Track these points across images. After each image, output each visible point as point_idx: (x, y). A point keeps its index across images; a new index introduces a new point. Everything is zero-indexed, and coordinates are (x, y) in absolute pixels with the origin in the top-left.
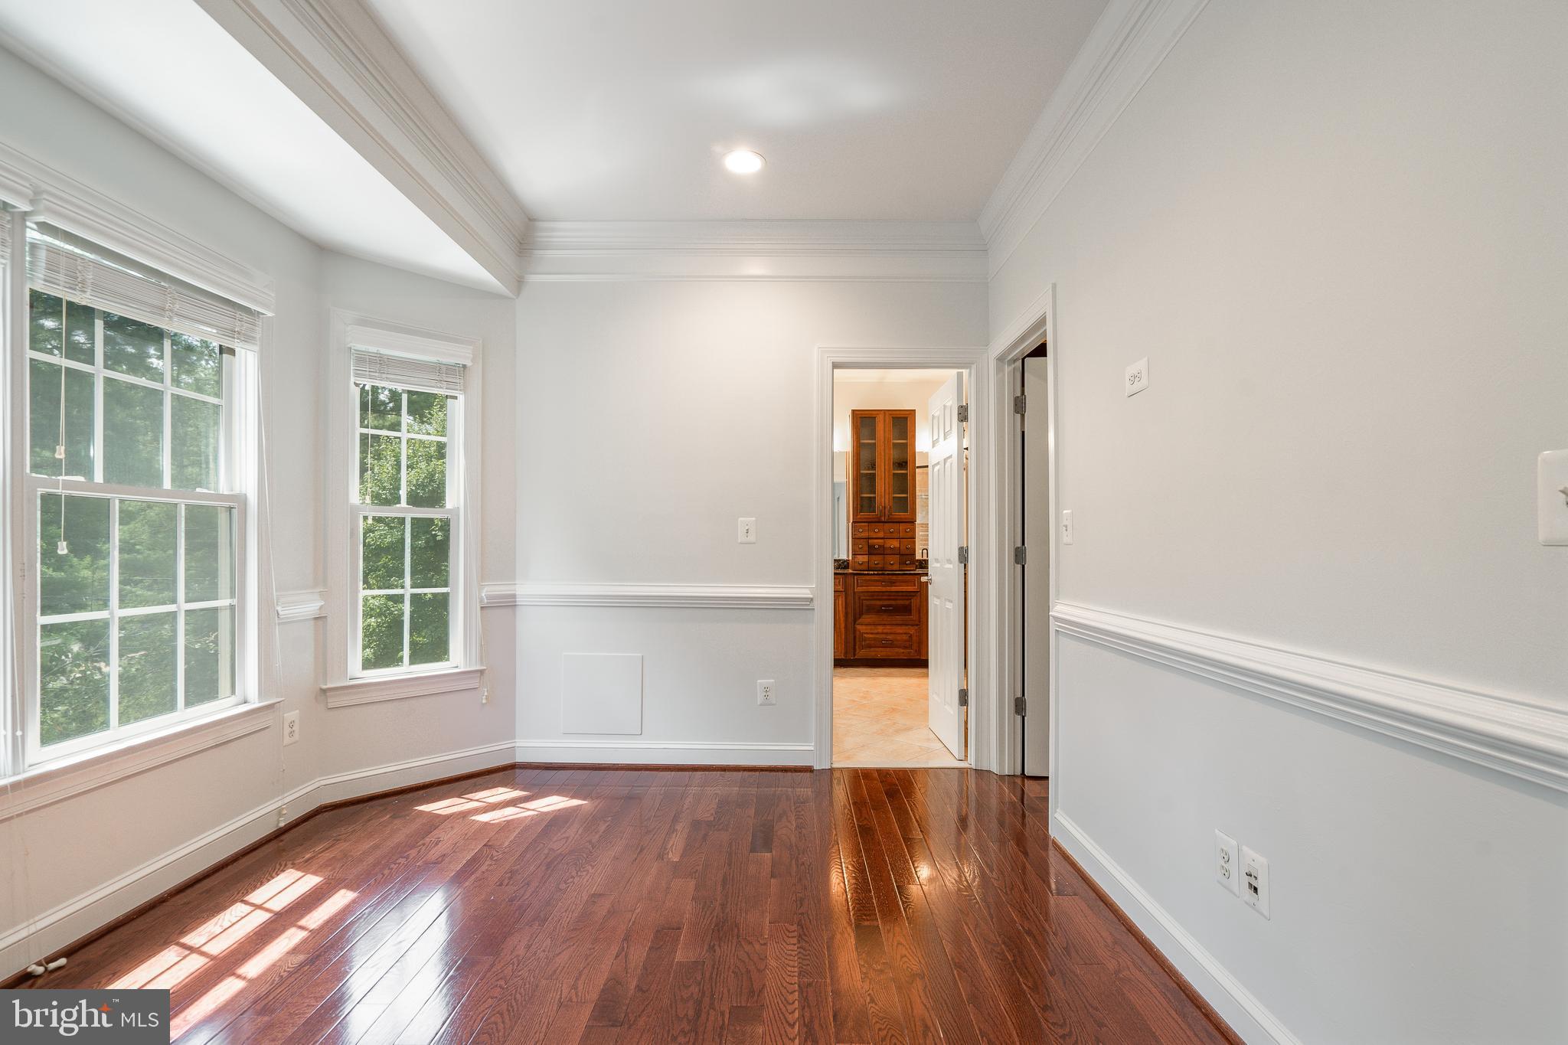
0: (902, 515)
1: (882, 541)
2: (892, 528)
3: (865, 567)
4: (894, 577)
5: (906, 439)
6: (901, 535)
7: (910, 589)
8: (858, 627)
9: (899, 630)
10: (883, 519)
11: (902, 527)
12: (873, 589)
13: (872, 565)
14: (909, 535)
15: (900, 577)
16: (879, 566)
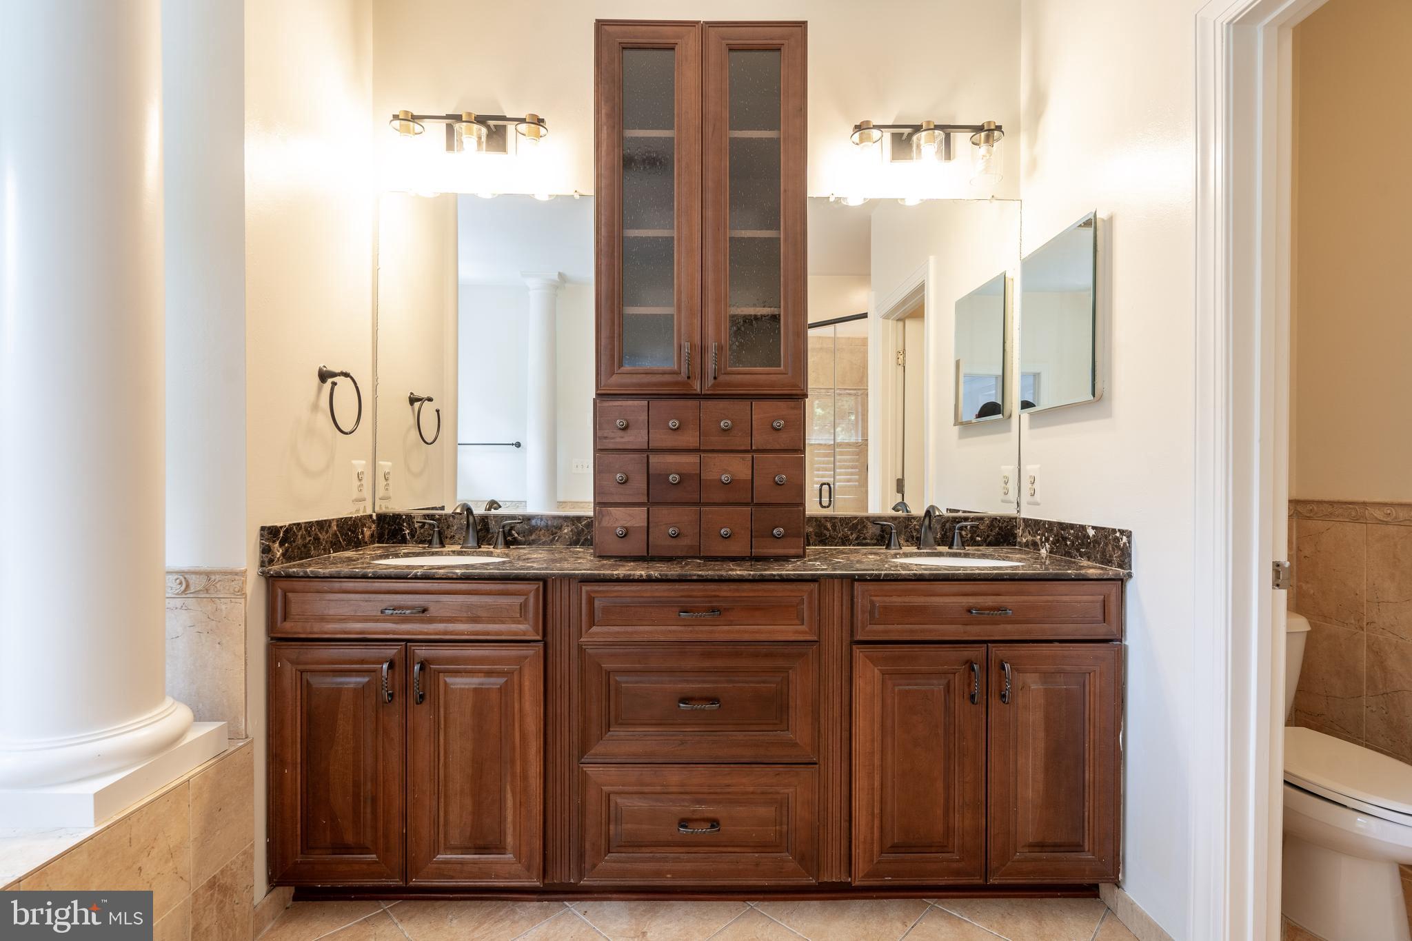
0: (754, 373)
1: (692, 459)
2: (723, 415)
3: (636, 545)
4: (725, 591)
5: (776, 127)
6: (759, 440)
7: (786, 631)
8: (589, 769)
9: (745, 781)
10: (697, 387)
11: (762, 411)
12: (645, 631)
13: (661, 540)
14: (784, 440)
15: (747, 590)
16: (685, 541)
